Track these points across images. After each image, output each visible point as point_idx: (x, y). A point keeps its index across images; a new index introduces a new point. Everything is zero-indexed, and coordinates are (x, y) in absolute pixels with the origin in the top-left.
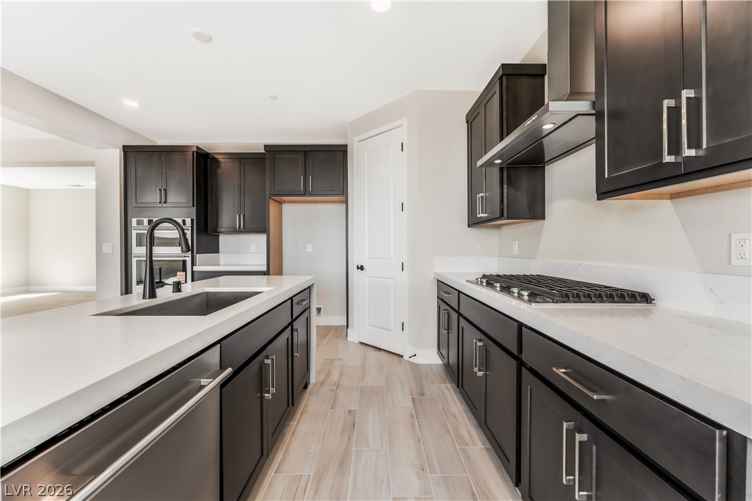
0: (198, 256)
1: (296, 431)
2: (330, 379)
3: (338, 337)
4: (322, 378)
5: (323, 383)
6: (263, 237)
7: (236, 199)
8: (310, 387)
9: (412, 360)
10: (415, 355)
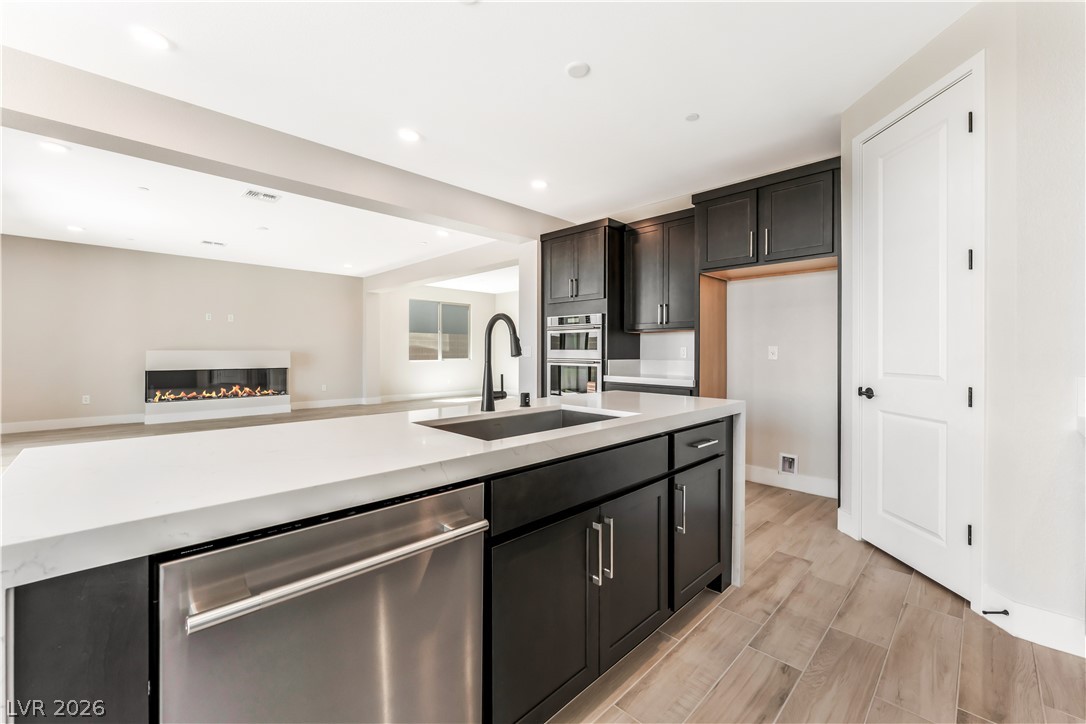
0: (610, 363)
1: (675, 655)
2: (771, 590)
3: (819, 519)
4: (756, 583)
5: (753, 593)
6: (690, 336)
7: (658, 282)
8: (727, 592)
9: (998, 621)
10: (1006, 612)
